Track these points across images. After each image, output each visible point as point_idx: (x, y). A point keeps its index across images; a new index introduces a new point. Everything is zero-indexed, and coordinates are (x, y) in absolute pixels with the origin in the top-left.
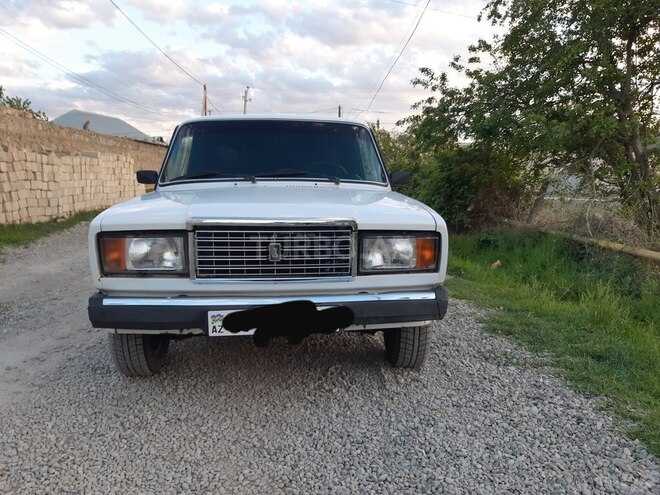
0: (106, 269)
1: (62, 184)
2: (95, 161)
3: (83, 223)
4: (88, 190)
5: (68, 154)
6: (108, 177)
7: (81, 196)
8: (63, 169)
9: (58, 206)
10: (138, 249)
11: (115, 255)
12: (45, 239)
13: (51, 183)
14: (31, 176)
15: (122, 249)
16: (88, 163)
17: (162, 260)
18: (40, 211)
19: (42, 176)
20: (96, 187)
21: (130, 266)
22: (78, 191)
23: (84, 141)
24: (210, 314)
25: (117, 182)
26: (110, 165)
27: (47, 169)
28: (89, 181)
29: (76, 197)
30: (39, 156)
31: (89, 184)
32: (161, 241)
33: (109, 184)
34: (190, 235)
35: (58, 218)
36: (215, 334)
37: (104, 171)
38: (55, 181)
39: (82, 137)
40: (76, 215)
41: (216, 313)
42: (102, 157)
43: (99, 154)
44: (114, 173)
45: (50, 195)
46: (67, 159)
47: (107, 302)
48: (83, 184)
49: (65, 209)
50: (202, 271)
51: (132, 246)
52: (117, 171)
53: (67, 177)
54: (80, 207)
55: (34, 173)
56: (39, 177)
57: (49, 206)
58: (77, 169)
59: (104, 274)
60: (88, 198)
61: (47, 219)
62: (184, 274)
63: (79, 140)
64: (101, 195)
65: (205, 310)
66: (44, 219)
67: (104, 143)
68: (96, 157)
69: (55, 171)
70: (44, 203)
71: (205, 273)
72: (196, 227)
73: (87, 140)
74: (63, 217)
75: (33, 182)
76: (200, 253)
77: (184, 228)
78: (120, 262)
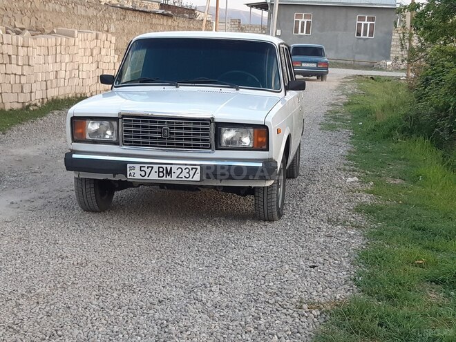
0: (75, 138)
1: (36, 69)
2: (72, 40)
3: (56, 112)
4: (62, 74)
5: (42, 32)
6: (85, 60)
7: (54, 81)
8: (38, 51)
9: (31, 92)
10: (93, 127)
11: (80, 131)
12: (20, 126)
13: (26, 68)
14: (6, 60)
15: (84, 127)
16: (64, 43)
17: (105, 134)
18: (13, 98)
19: (17, 60)
20: (71, 72)
21: (88, 137)
22: (52, 76)
23: (60, 12)
24: (129, 165)
25: (95, 65)
26: (88, 45)
27: (22, 51)
28: (63, 64)
29: (49, 83)
30: (15, 37)
31: (63, 68)
32: (106, 123)
33: (85, 67)
34: (120, 120)
35: (30, 105)
36: (131, 177)
37: (81, 52)
38: (29, 65)
39: (57, 7)
40: (49, 103)
41: (132, 165)
42: (79, 36)
43: (76, 32)
44: (92, 55)
45: (23, 80)
46: (42, 39)
47: (74, 156)
48: (57, 67)
49: (38, 96)
50: (126, 142)
51: (90, 125)
52: (95, 52)
53: (42, 60)
54: (53, 93)
55: (9, 56)
56: (14, 61)
57: (22, 92)
58: (52, 51)
59: (74, 141)
60: (62, 84)
61: (19, 106)
62: (116, 143)
63: (54, 10)
64: (76, 81)
65: (125, 163)
66: (17, 106)
67: (83, 13)
68: (73, 37)
69: (30, 54)
70: (17, 88)
71: (127, 143)
72: (123, 116)
73: (63, 9)
74: (36, 105)
75: (8, 65)
76: (125, 131)
77: (117, 116)
78: (83, 134)
